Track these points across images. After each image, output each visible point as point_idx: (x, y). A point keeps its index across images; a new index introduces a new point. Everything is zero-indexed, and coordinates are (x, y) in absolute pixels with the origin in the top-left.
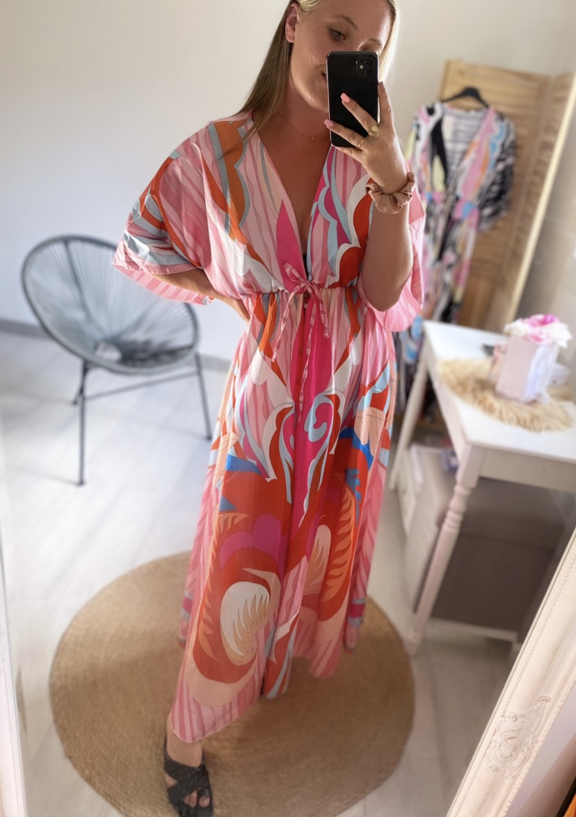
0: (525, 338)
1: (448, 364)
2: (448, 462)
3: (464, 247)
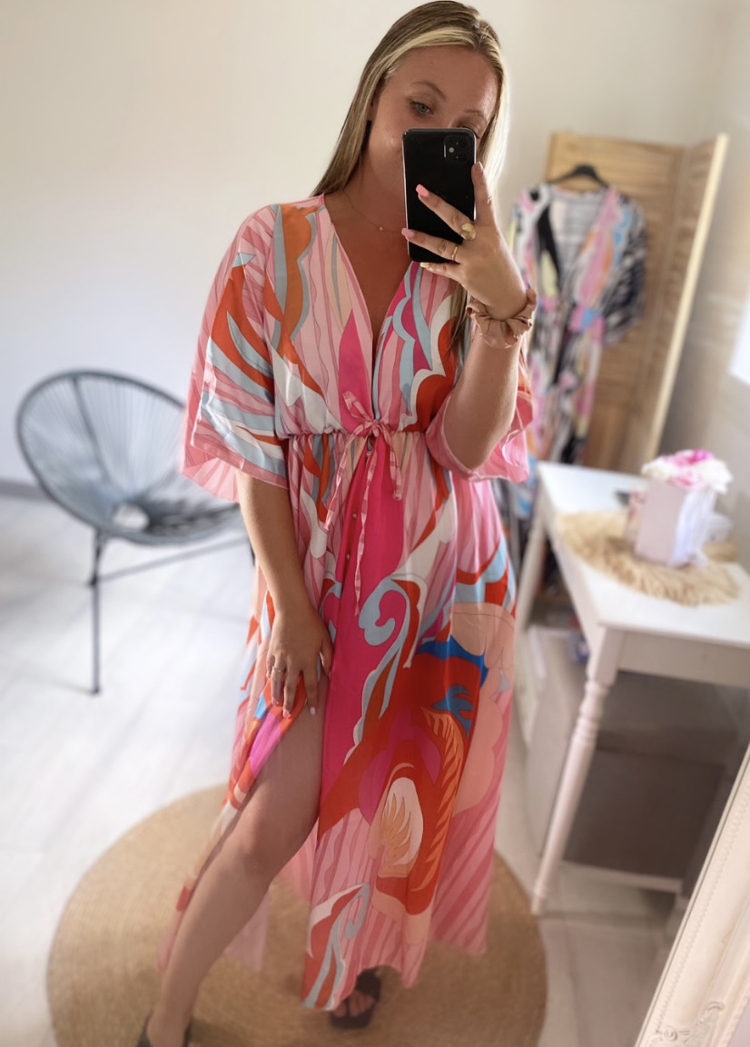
0: (670, 482)
1: (571, 519)
2: (576, 649)
3: (586, 365)
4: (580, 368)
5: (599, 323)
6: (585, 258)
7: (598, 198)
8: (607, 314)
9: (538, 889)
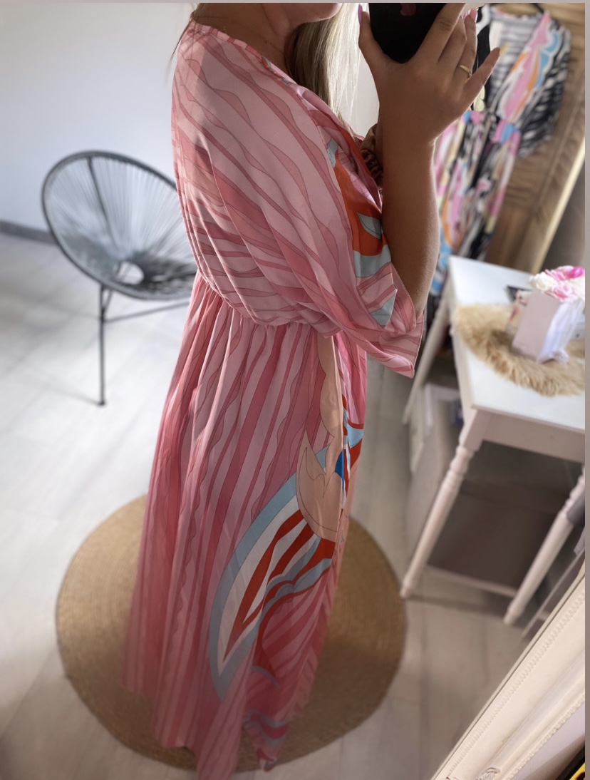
3: (501, 173)
4: (495, 176)
5: (517, 137)
6: (513, 78)
7: (533, 21)
8: (524, 130)
9: (407, 582)
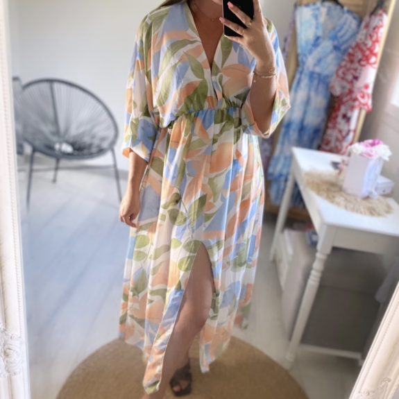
0: (361, 155)
2: (311, 238)
